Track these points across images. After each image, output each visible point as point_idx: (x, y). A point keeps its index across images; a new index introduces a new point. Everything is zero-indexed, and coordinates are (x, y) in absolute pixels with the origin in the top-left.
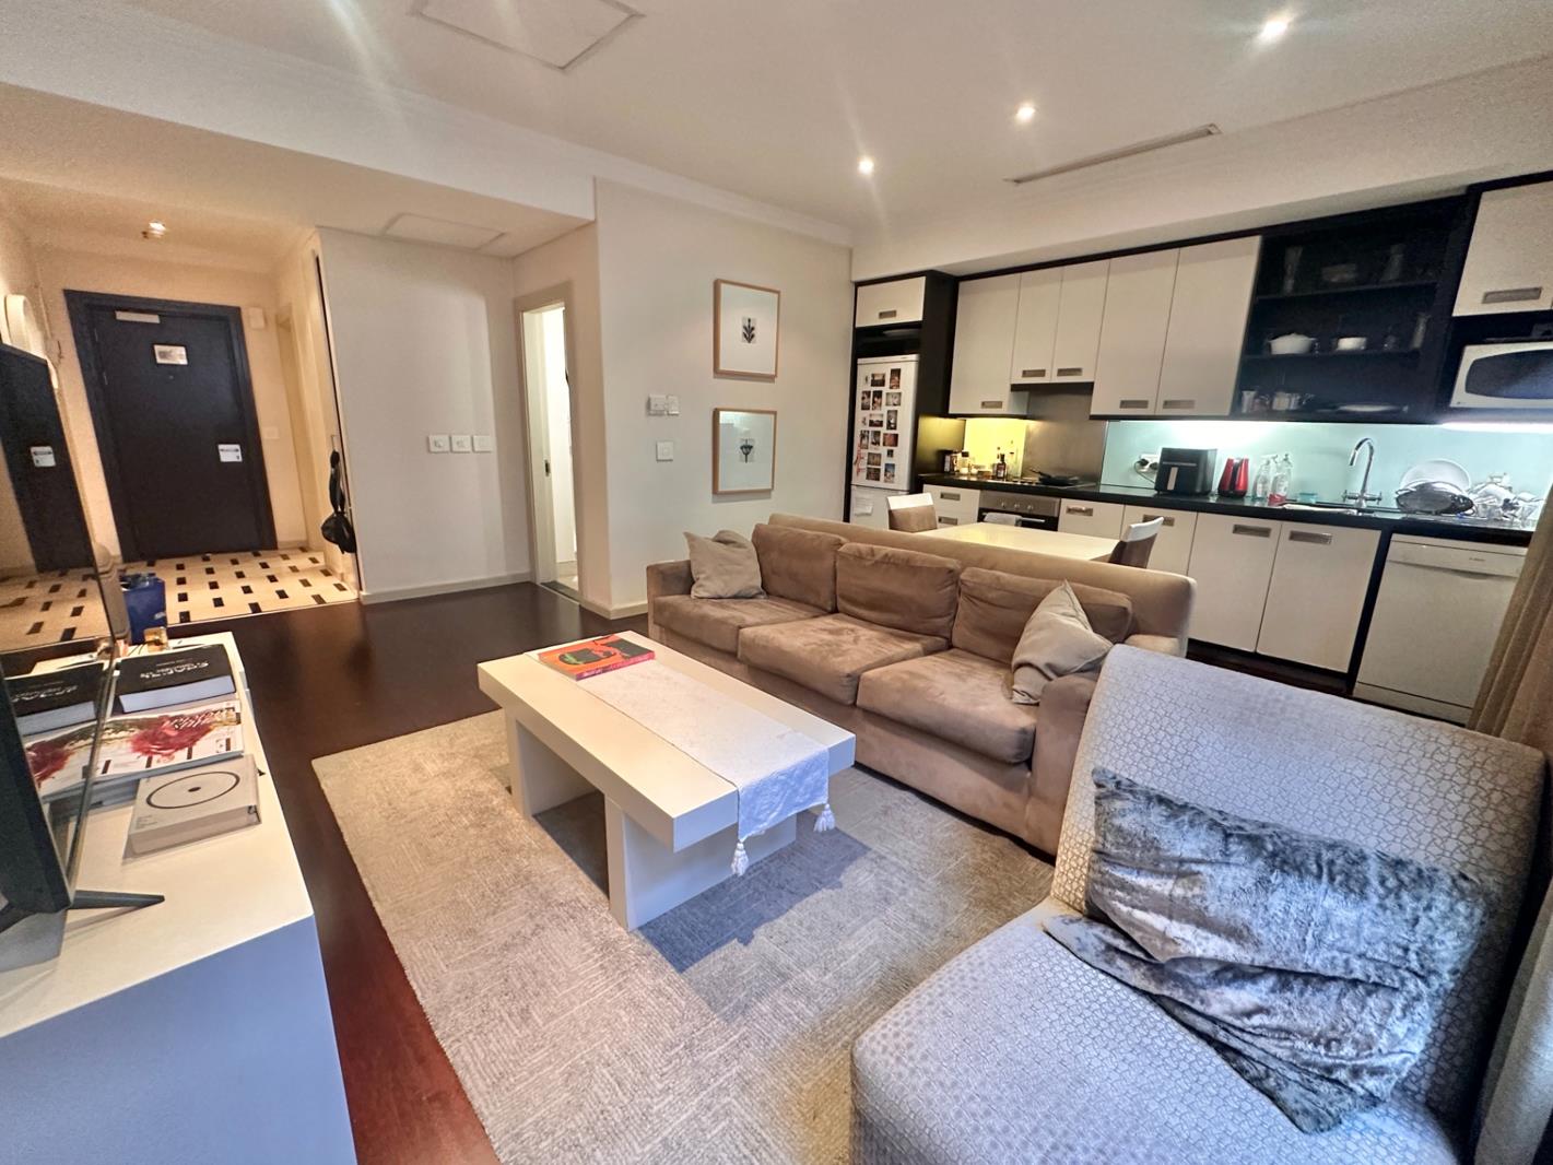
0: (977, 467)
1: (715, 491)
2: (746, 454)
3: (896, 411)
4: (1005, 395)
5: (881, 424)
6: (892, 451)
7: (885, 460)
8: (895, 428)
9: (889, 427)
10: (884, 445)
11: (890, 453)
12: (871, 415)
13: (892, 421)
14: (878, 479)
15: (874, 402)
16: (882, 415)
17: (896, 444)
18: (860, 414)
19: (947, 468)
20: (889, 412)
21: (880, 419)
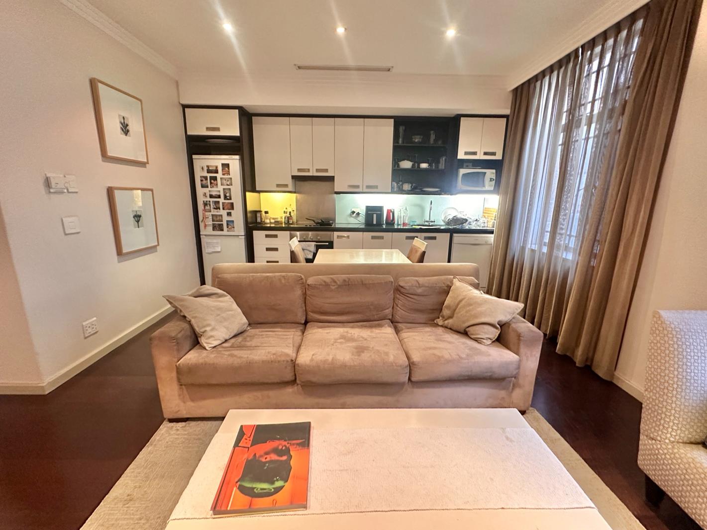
0: (274, 219)
1: (119, 252)
2: (138, 222)
3: (230, 189)
4: (289, 182)
5: (219, 197)
6: (230, 213)
7: (225, 218)
8: (230, 199)
9: (225, 198)
10: (223, 209)
11: (229, 214)
12: (210, 191)
13: (228, 195)
14: (222, 230)
15: (211, 183)
16: (219, 191)
17: (232, 208)
18: (200, 191)
19: (259, 220)
20: (224, 189)
21: (218, 194)
